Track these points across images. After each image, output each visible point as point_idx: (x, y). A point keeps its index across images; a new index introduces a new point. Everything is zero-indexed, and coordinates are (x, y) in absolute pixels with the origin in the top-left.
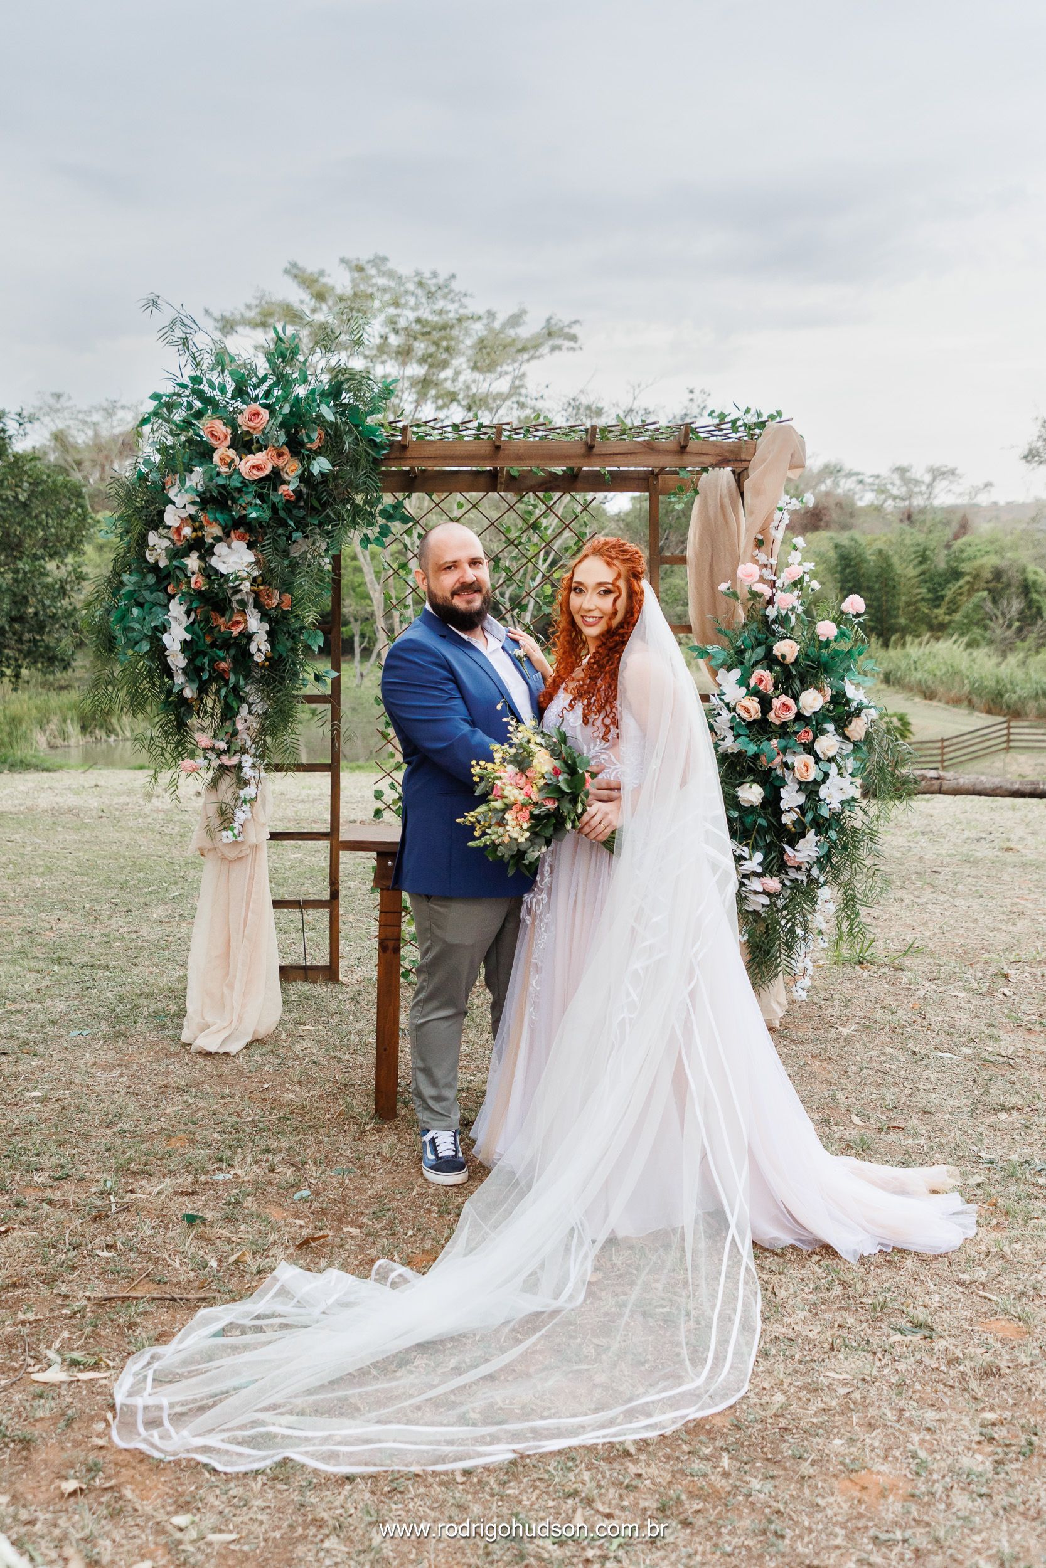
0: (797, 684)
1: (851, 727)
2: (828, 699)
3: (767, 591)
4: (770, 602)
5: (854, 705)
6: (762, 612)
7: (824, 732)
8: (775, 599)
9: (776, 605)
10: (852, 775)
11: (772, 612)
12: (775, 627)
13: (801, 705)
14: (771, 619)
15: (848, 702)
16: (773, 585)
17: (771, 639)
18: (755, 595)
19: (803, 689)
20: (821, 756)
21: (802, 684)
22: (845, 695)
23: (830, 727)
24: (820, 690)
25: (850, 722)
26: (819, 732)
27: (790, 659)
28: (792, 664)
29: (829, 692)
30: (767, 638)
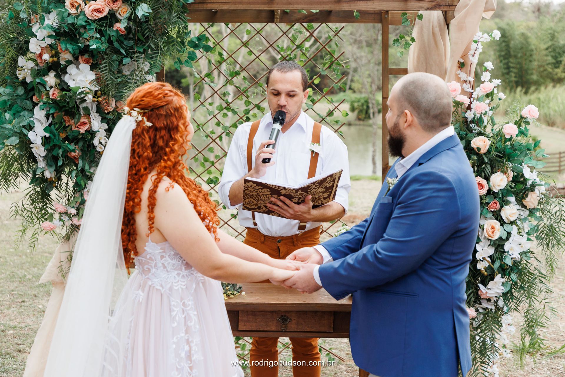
0: (488, 169)
1: (527, 199)
2: (511, 179)
3: (466, 100)
4: (469, 108)
5: (529, 183)
6: (463, 115)
7: (507, 203)
8: (472, 106)
9: (473, 111)
10: (528, 233)
11: (470, 115)
12: (472, 125)
13: (491, 184)
14: (469, 120)
15: (525, 180)
16: (470, 95)
17: (470, 135)
18: (458, 104)
19: (493, 173)
20: (506, 220)
21: (492, 169)
22: (523, 175)
23: (512, 199)
24: (505, 173)
25: (527, 196)
26: (504, 202)
27: (483, 151)
28: (485, 154)
29: (511, 174)
30: (466, 134)
